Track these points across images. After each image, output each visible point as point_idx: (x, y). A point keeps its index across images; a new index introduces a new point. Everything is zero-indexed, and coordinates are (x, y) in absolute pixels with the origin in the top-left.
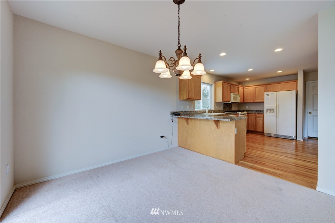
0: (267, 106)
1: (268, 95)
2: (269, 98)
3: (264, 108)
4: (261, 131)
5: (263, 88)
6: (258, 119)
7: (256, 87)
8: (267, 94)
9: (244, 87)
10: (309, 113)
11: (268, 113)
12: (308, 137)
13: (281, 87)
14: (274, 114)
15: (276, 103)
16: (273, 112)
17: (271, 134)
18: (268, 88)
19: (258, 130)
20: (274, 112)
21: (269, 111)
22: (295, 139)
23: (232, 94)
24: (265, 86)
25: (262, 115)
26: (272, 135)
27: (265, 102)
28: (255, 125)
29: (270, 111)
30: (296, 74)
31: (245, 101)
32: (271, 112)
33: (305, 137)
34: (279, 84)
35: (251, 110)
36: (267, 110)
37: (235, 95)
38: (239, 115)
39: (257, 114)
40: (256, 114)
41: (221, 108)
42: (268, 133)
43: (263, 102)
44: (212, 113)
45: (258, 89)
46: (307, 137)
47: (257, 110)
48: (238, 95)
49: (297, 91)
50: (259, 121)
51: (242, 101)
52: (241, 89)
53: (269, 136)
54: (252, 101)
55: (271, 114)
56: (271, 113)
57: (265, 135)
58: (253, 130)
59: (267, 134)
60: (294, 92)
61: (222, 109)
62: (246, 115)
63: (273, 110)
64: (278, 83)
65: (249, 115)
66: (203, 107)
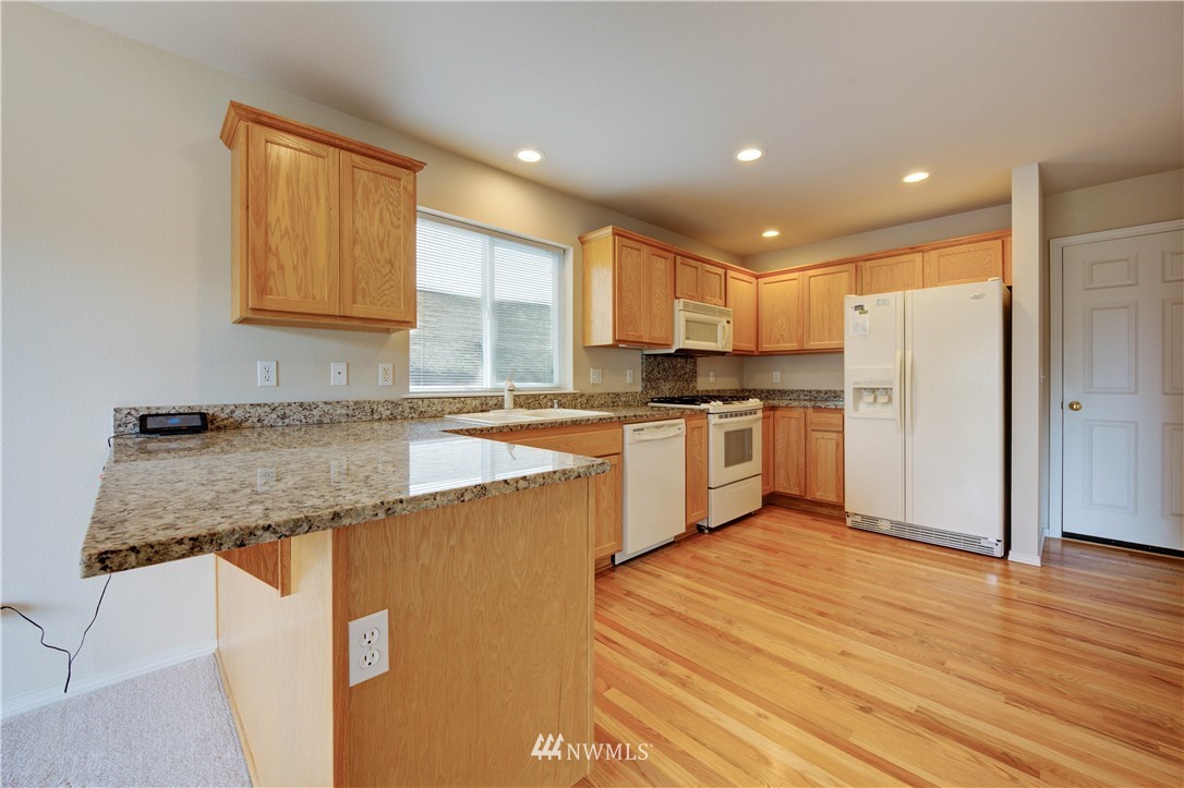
0: (857, 369)
1: (859, 308)
2: (864, 330)
3: (842, 382)
4: (832, 498)
5: (844, 277)
6: (819, 435)
7: (811, 272)
8: (857, 308)
9: (757, 277)
10: (1071, 406)
11: (862, 406)
12: (1065, 534)
13: (927, 269)
14: (892, 412)
15: (899, 353)
16: (885, 399)
17: (876, 519)
18: (866, 275)
19: (819, 495)
20: (890, 400)
21: (869, 398)
22: (998, 551)
23: (679, 304)
24: (852, 267)
25: (835, 418)
26: (884, 527)
27: (846, 351)
28: (806, 471)
29: (871, 399)
30: (1005, 201)
31: (766, 347)
32: (875, 400)
33: (1047, 534)
34: (918, 256)
35: (792, 392)
36: (859, 391)
37: (696, 309)
38: (713, 419)
39: (817, 409)
40: (810, 411)
41: (629, 380)
42: (863, 516)
43: (840, 351)
44: (552, 407)
45: (819, 282)
46: (1059, 536)
47: (820, 392)
48: (722, 313)
49: (1010, 288)
50: (824, 444)
51: (749, 346)
52: (741, 286)
53: (868, 531)
54: (793, 346)
55: (880, 411)
56: (878, 407)
57: (849, 522)
58: (795, 491)
59: (859, 519)
60: (992, 290)
61: (634, 383)
62: (760, 414)
63: (887, 391)
64: (913, 250)
65: (779, 413)
66: (500, 373)
